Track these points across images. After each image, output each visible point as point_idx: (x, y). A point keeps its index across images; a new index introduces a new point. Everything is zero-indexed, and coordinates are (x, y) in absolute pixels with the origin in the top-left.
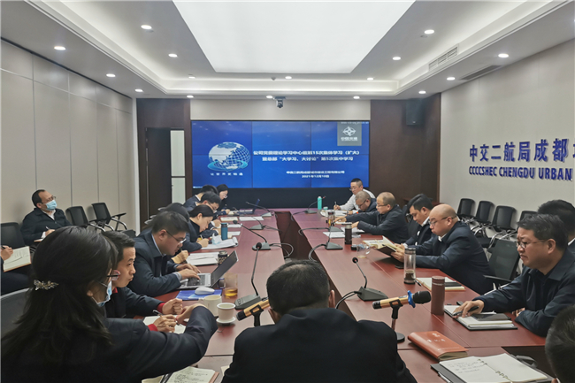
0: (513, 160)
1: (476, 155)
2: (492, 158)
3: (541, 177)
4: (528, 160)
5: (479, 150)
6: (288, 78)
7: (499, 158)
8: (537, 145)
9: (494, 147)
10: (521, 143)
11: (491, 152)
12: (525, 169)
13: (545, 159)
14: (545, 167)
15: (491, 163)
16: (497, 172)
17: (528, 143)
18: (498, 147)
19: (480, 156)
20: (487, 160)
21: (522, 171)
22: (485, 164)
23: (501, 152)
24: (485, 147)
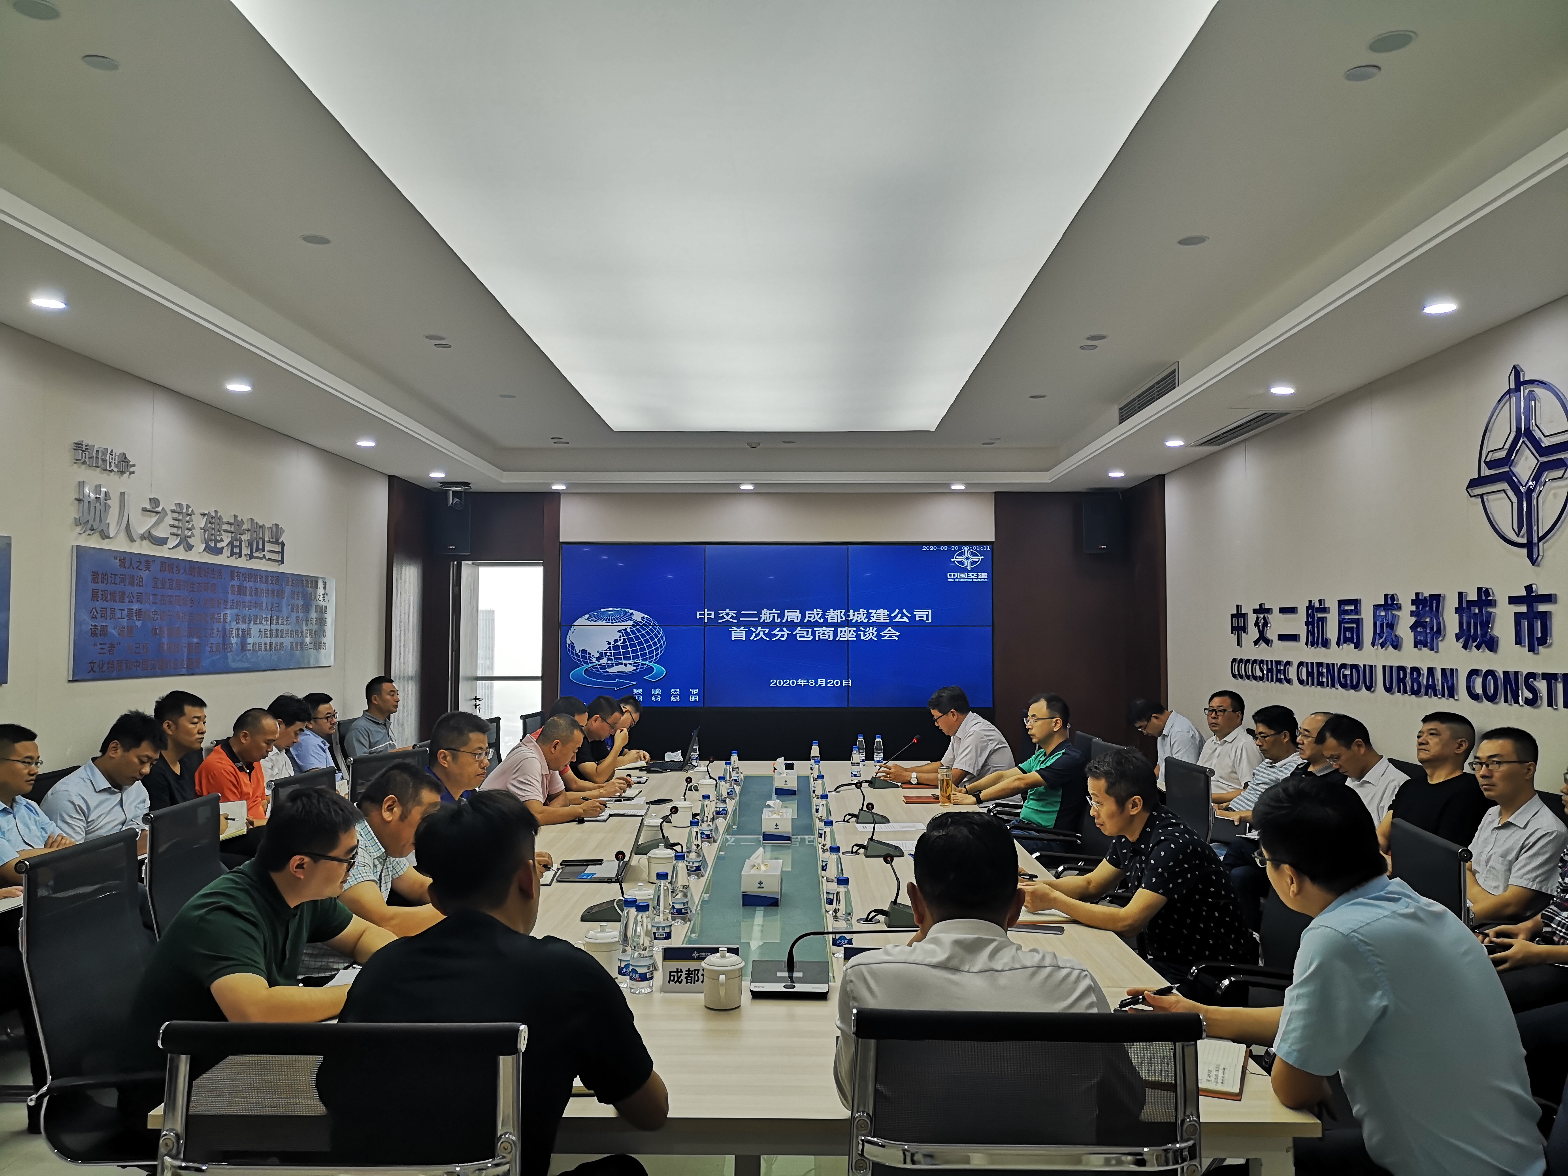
3: (1388, 690)
5: (1252, 618)
8: (1376, 607)
11: (1278, 625)
12: (1354, 667)
15: (1279, 652)
16: (1292, 673)
21: (1348, 672)
23: (1297, 625)
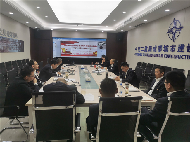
0: (147, 51)
1: (137, 50)
2: (141, 51)
3: (154, 57)
4: (151, 51)
5: (138, 48)
6: (82, 25)
7: (143, 51)
8: (154, 47)
9: (142, 47)
10: (149, 47)
11: (141, 49)
12: (150, 54)
13: (156, 51)
14: (155, 54)
15: (141, 52)
16: (142, 55)
17: (151, 47)
18: (143, 47)
19: (138, 50)
20: (140, 51)
22: (139, 52)
23: (144, 49)
24: (139, 47)
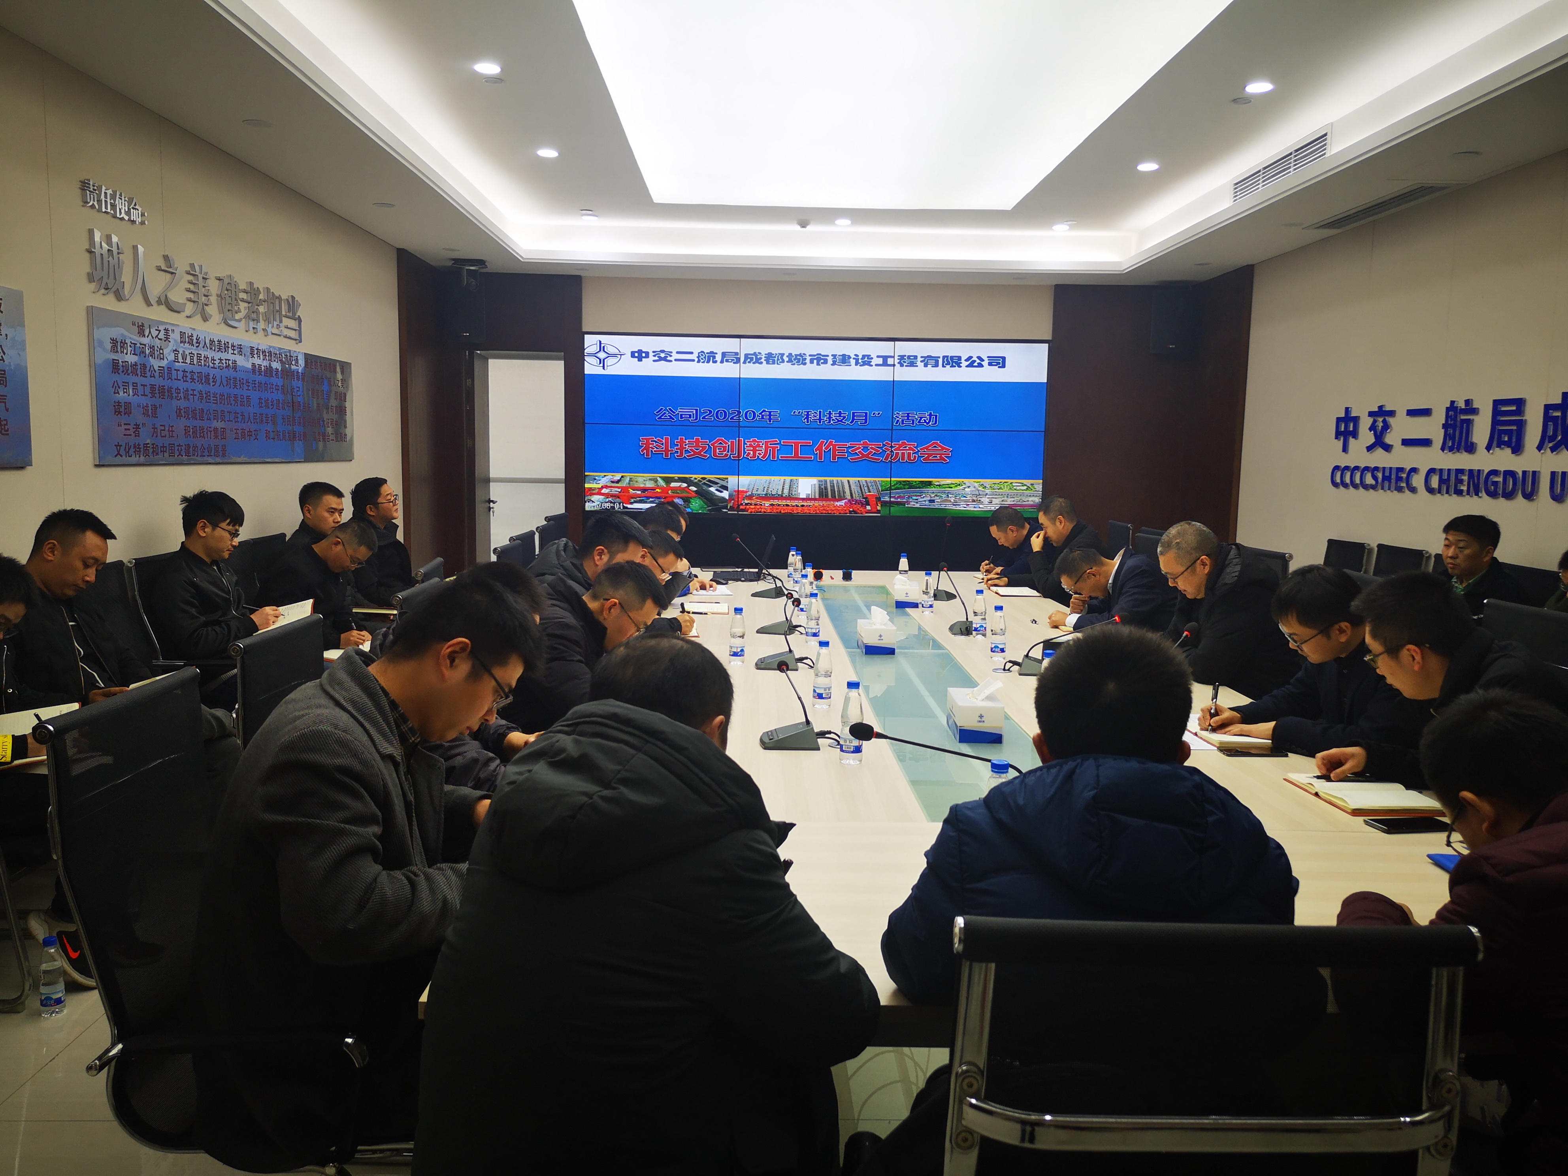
0: (1471, 448)
1: (1355, 434)
2: (1406, 442)
4: (1517, 449)
6: (843, 223)
7: (1425, 443)
9: (1411, 413)
10: (1497, 403)
17: (1520, 403)
18: (1426, 412)
19: (1366, 437)
20: (1387, 448)
22: (1379, 458)
24: (1382, 413)
